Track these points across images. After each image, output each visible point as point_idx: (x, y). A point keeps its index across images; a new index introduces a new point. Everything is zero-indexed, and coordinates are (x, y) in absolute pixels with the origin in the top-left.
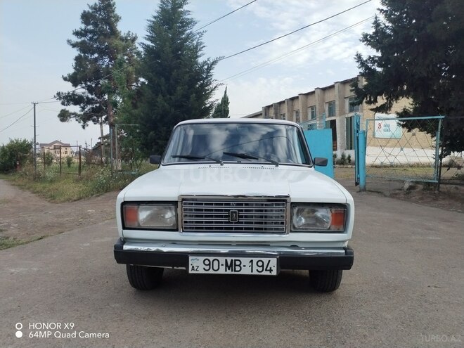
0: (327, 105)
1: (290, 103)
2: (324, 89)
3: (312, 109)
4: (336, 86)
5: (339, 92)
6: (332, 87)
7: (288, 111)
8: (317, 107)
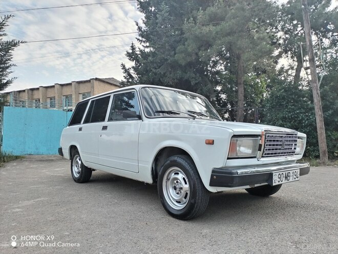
0: (64, 97)
1: (30, 92)
2: (62, 85)
3: (51, 99)
4: (73, 84)
5: (75, 89)
6: (70, 84)
7: (29, 98)
8: (56, 98)
